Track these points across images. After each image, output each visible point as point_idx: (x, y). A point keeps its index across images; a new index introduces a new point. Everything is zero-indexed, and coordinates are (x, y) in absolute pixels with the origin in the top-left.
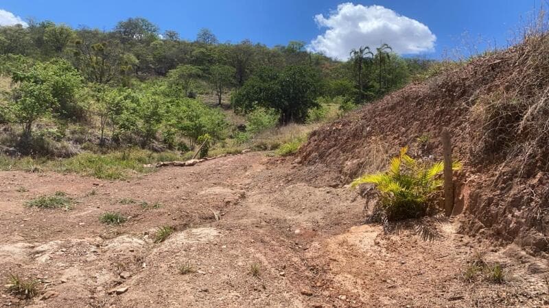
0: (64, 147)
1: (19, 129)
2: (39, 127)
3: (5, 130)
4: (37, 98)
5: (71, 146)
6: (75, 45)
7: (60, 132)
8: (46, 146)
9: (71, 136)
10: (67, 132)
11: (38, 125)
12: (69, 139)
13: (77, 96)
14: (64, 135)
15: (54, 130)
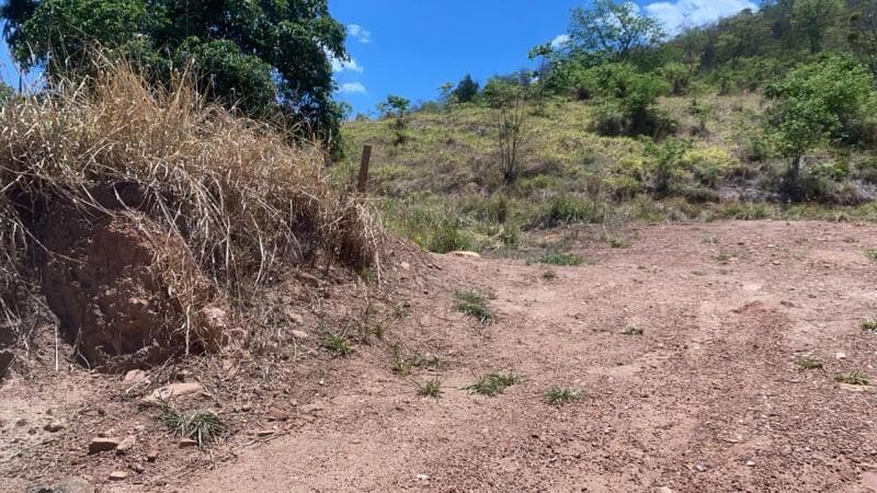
0: (848, 190)
1: (781, 167)
2: (808, 162)
3: (762, 169)
4: (808, 118)
5: (858, 188)
6: (848, 22)
7: (840, 167)
8: (821, 188)
9: (857, 172)
10: (852, 166)
11: (805, 159)
12: (855, 178)
13: (863, 108)
14: (847, 172)
15: (830, 164)
